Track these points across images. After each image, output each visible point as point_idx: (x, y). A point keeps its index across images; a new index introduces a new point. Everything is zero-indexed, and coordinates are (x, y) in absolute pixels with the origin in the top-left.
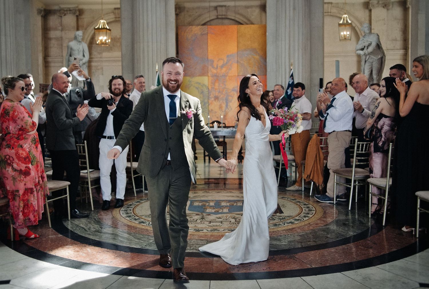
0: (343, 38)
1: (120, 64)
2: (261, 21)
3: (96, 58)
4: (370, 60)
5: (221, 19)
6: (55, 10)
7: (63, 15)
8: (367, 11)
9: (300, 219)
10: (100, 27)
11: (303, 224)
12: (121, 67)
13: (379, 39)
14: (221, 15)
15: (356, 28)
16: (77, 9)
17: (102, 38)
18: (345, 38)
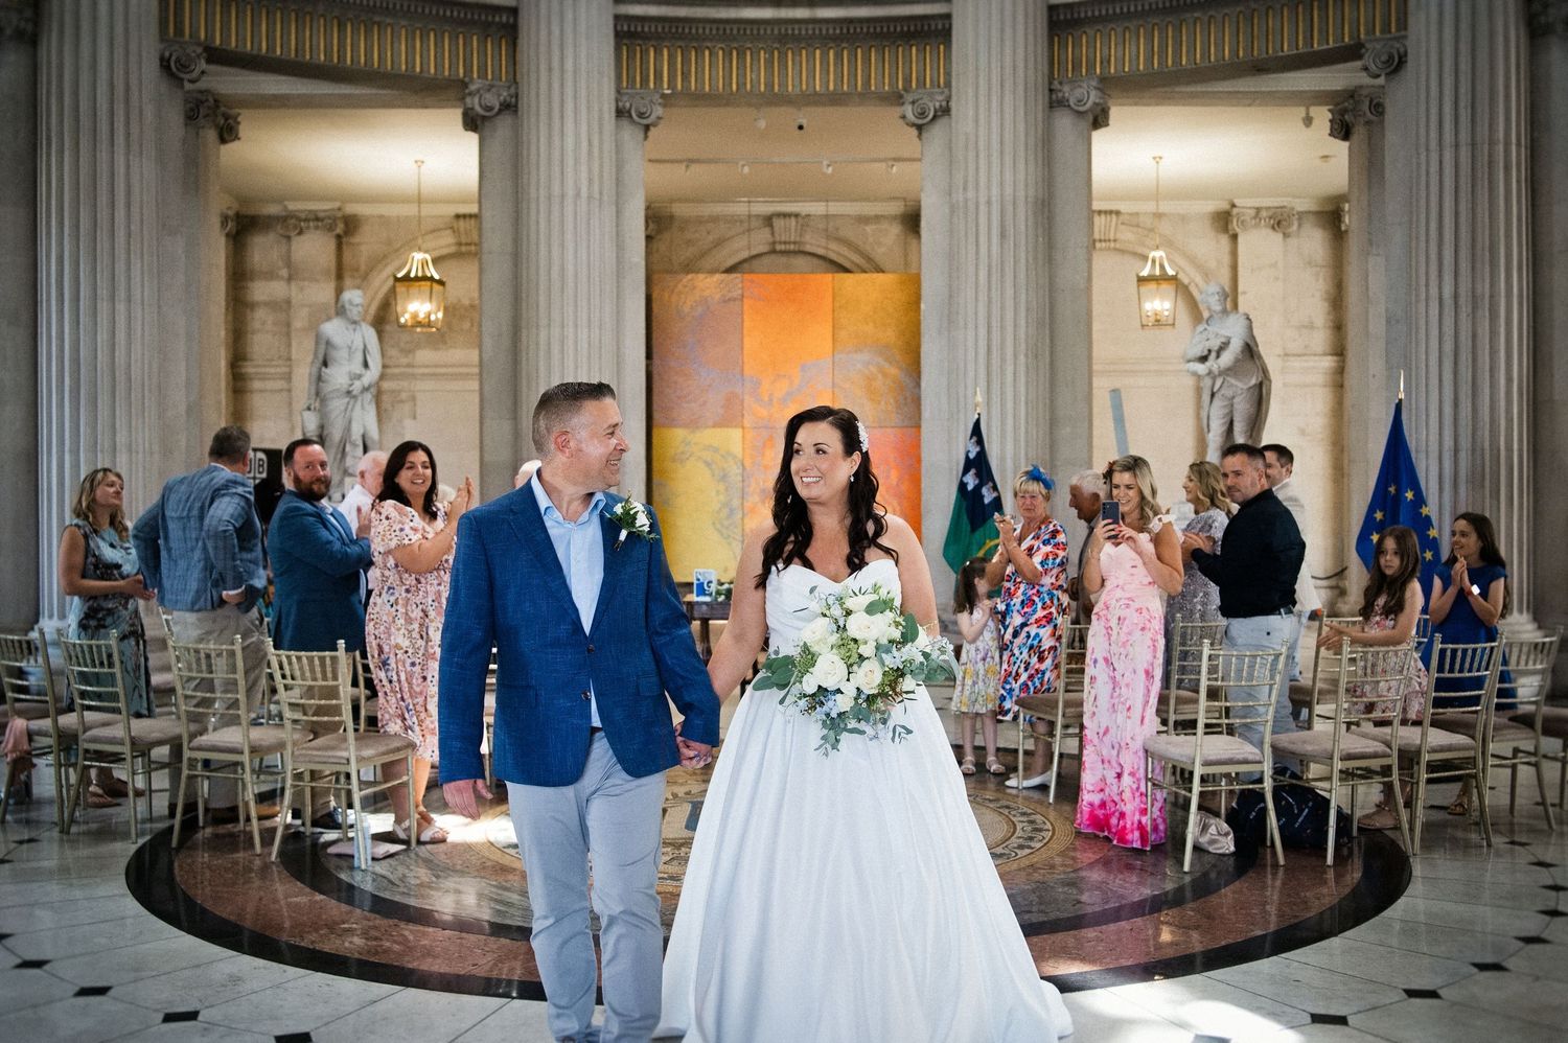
0: (1152, 319)
1: (475, 385)
2: (907, 264)
3: (396, 366)
4: (1228, 392)
5: (785, 253)
6: (269, 217)
7: (292, 234)
8: (1225, 240)
9: (1007, 851)
10: (412, 275)
11: (1015, 866)
12: (476, 399)
13: (1250, 328)
14: (785, 243)
15: (1193, 289)
16: (340, 214)
17: (418, 307)
18: (1158, 321)
